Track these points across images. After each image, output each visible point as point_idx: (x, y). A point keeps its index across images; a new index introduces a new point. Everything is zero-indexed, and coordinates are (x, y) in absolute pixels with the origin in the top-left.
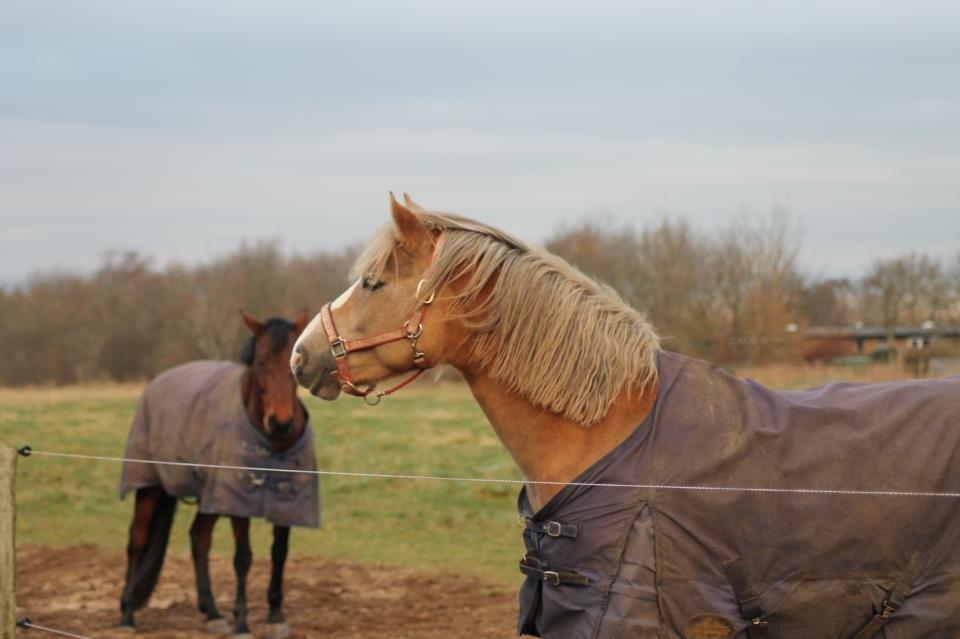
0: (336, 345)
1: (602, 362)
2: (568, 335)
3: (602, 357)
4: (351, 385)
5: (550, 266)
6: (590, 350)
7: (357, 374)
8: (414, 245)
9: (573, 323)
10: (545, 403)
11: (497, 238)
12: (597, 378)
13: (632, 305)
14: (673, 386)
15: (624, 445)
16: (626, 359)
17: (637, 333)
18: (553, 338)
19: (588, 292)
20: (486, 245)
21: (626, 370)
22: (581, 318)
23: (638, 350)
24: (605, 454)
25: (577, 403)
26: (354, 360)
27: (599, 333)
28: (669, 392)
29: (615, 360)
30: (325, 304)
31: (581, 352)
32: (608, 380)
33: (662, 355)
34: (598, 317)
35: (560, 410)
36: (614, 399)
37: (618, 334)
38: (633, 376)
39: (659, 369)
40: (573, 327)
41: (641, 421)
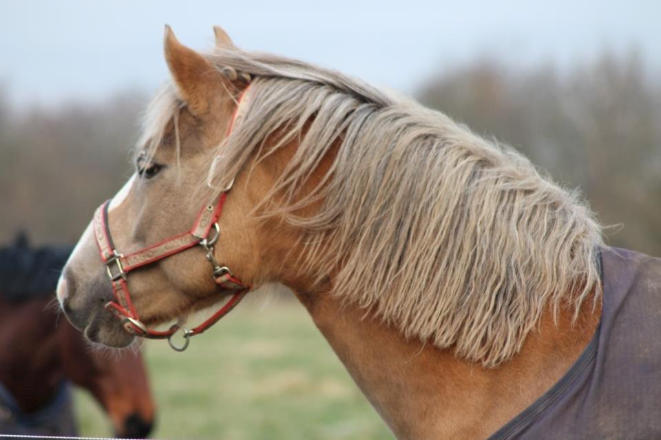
0: (111, 262)
1: (508, 267)
2: (454, 229)
3: (509, 259)
4: (136, 323)
5: (422, 126)
6: (489, 251)
7: (147, 306)
8: (203, 104)
9: (462, 211)
10: (424, 334)
11: (339, 88)
12: (502, 293)
13: (557, 180)
14: (625, 300)
15: (551, 394)
16: (548, 262)
17: (565, 222)
18: (429, 234)
19: (485, 163)
20: (321, 100)
21: (549, 278)
22: (473, 204)
23: (567, 248)
24: (522, 410)
25: (474, 332)
26: (139, 284)
27: (501, 225)
28: (620, 310)
29: (530, 264)
30: (98, 206)
31: (475, 255)
32: (521, 296)
33: (608, 253)
34: (501, 199)
35: (449, 343)
36: (532, 325)
37: (532, 225)
38: (562, 288)
39: (602, 277)
40: (462, 216)
41: (575, 358)
